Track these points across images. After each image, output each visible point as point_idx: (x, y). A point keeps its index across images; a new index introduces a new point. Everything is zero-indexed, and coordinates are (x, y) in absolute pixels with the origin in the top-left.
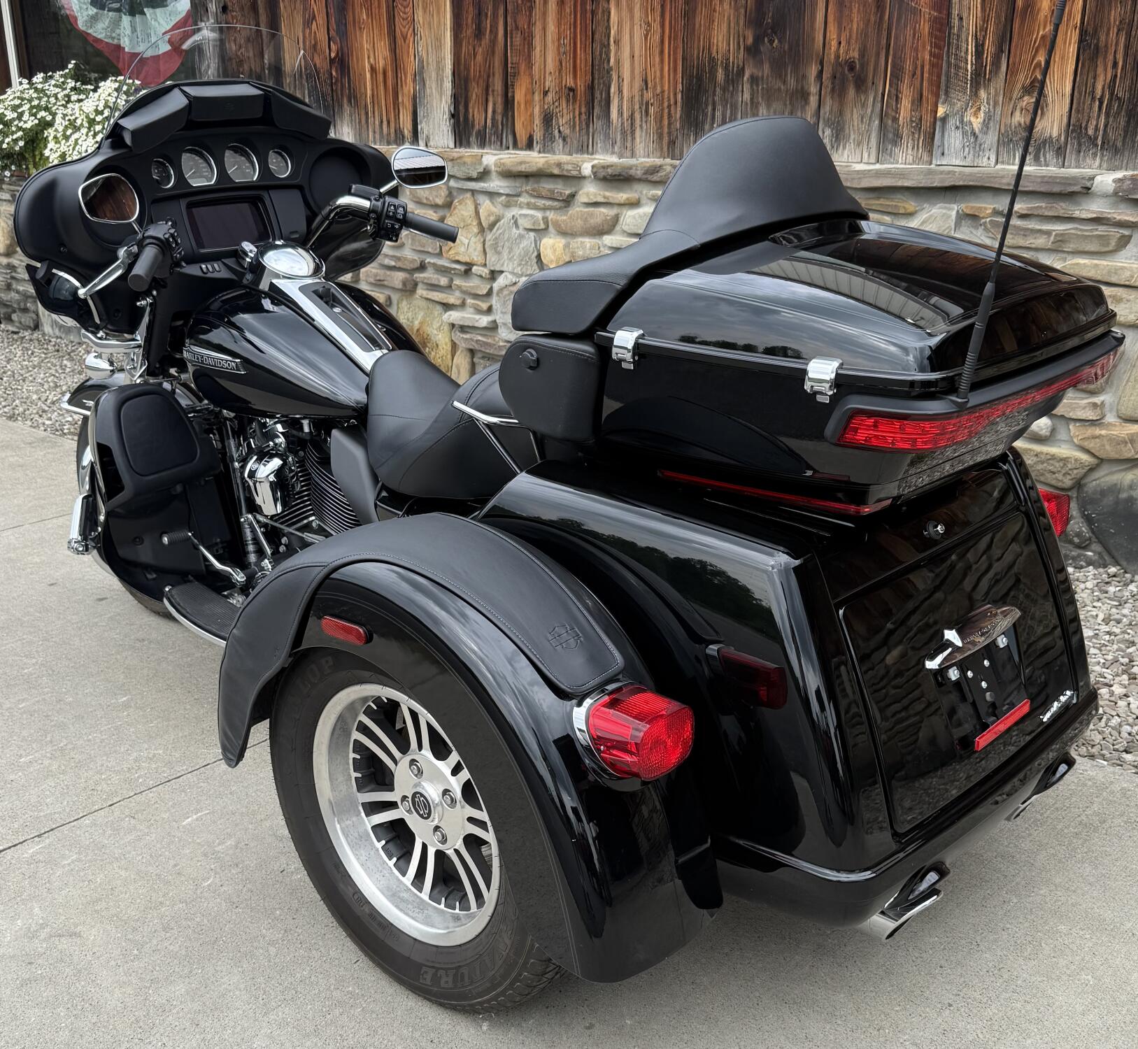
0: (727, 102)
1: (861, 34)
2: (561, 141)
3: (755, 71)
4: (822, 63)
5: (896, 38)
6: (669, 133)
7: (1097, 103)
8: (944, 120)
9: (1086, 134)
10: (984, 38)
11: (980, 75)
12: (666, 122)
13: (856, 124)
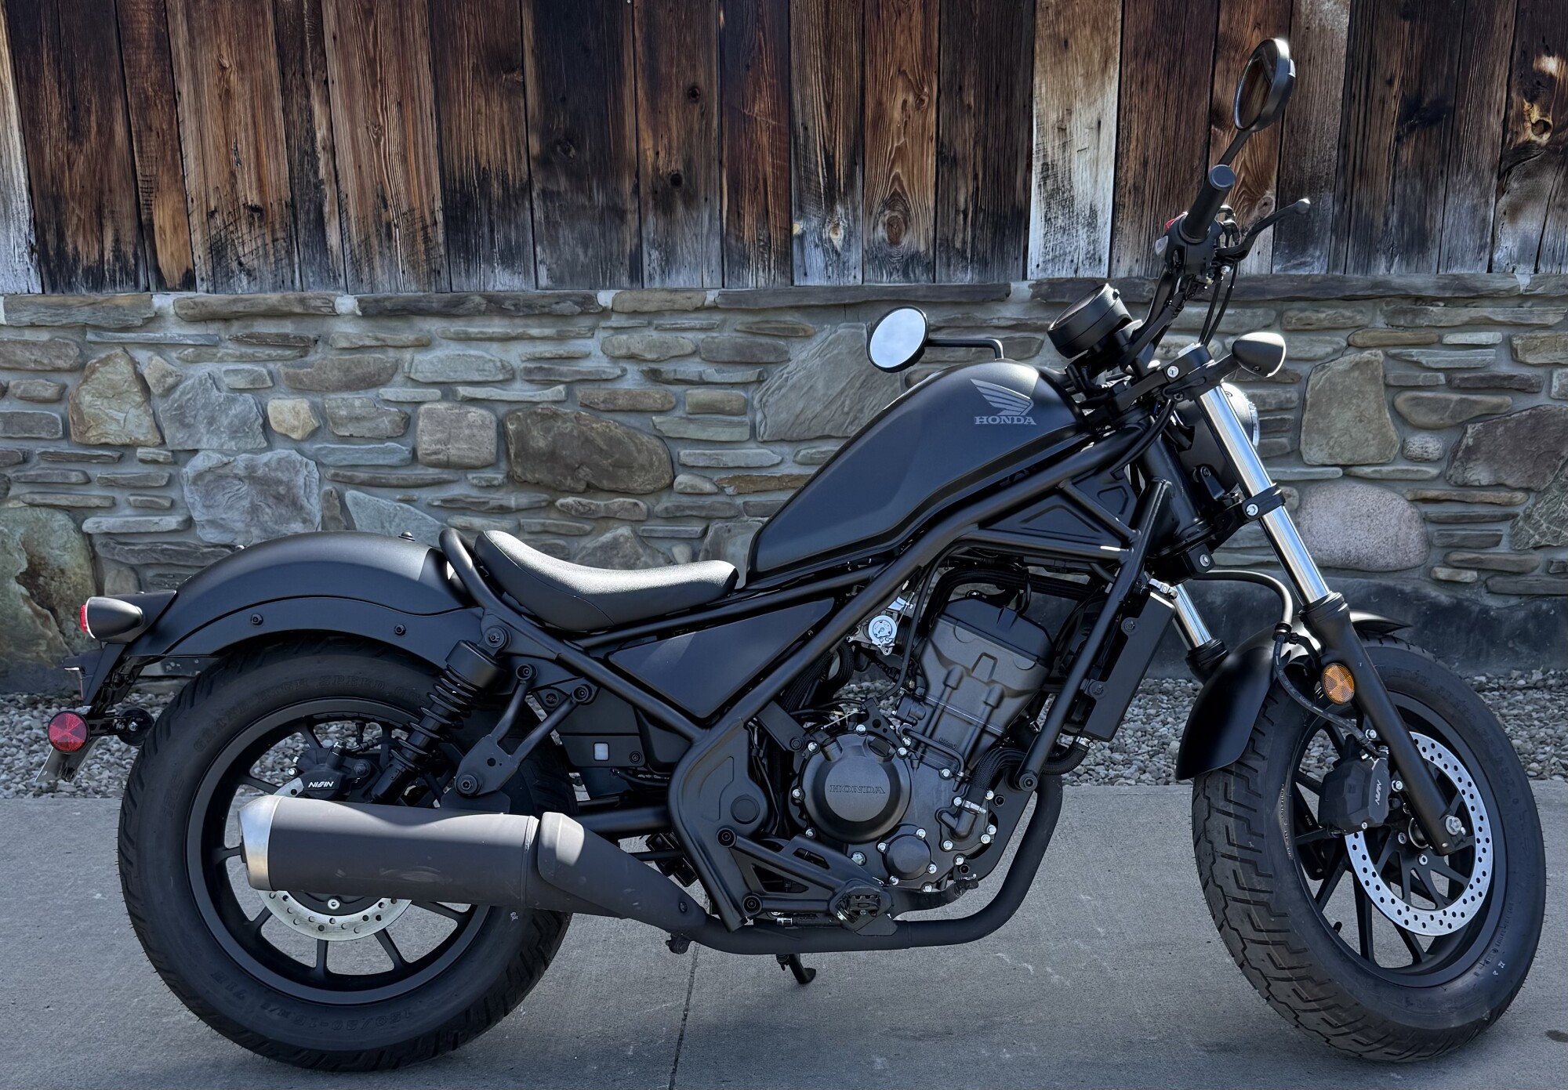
0: (510, 223)
1: (684, 144)
2: (243, 276)
3: (550, 187)
4: (637, 176)
5: (731, 148)
6: (428, 261)
7: (962, 216)
8: (801, 237)
9: (954, 247)
10: (834, 149)
11: (834, 188)
12: (423, 248)
13: (689, 244)
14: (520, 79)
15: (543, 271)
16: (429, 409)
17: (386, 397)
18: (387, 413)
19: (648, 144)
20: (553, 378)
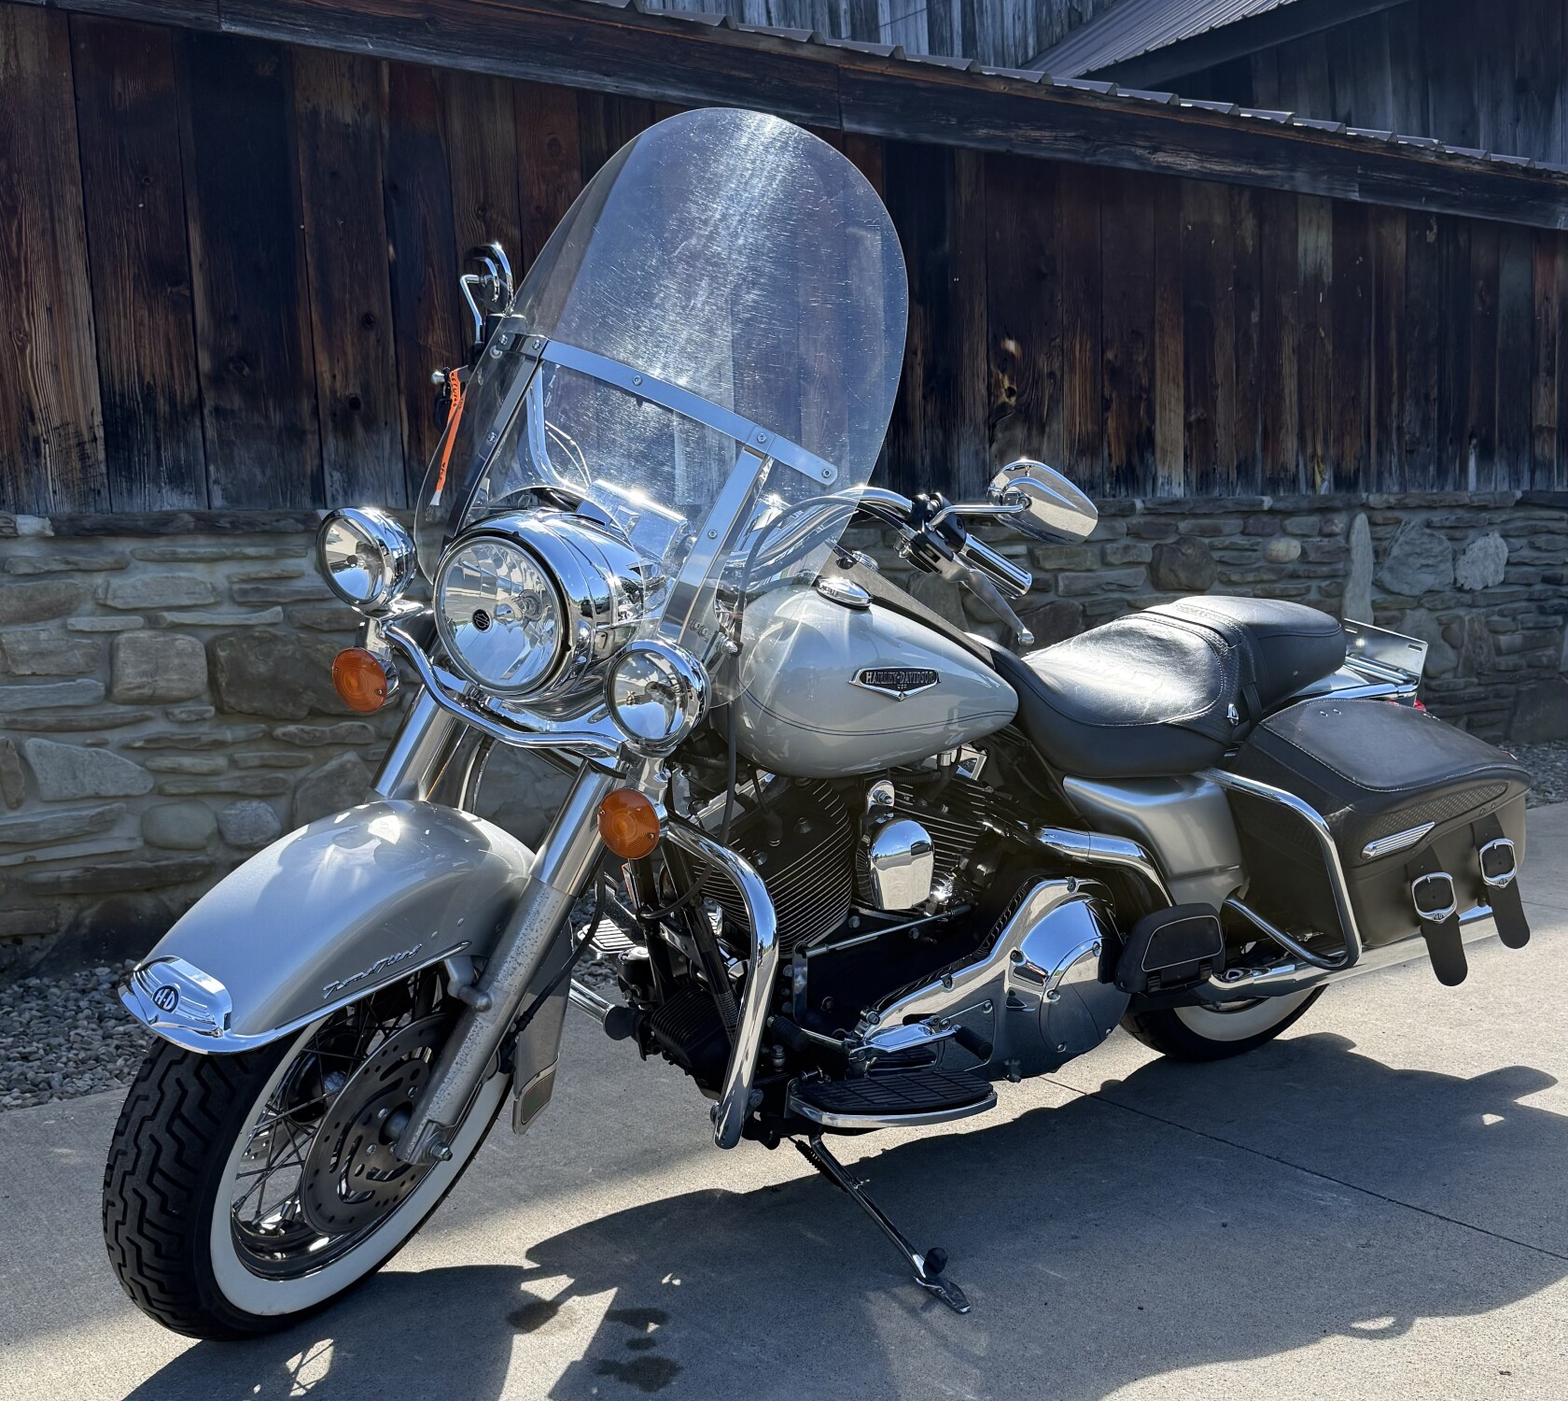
14: (187, 293)
15: (217, 492)
16: (130, 638)
17: (79, 628)
18: (77, 646)
19: (324, 367)
20: (271, 599)
